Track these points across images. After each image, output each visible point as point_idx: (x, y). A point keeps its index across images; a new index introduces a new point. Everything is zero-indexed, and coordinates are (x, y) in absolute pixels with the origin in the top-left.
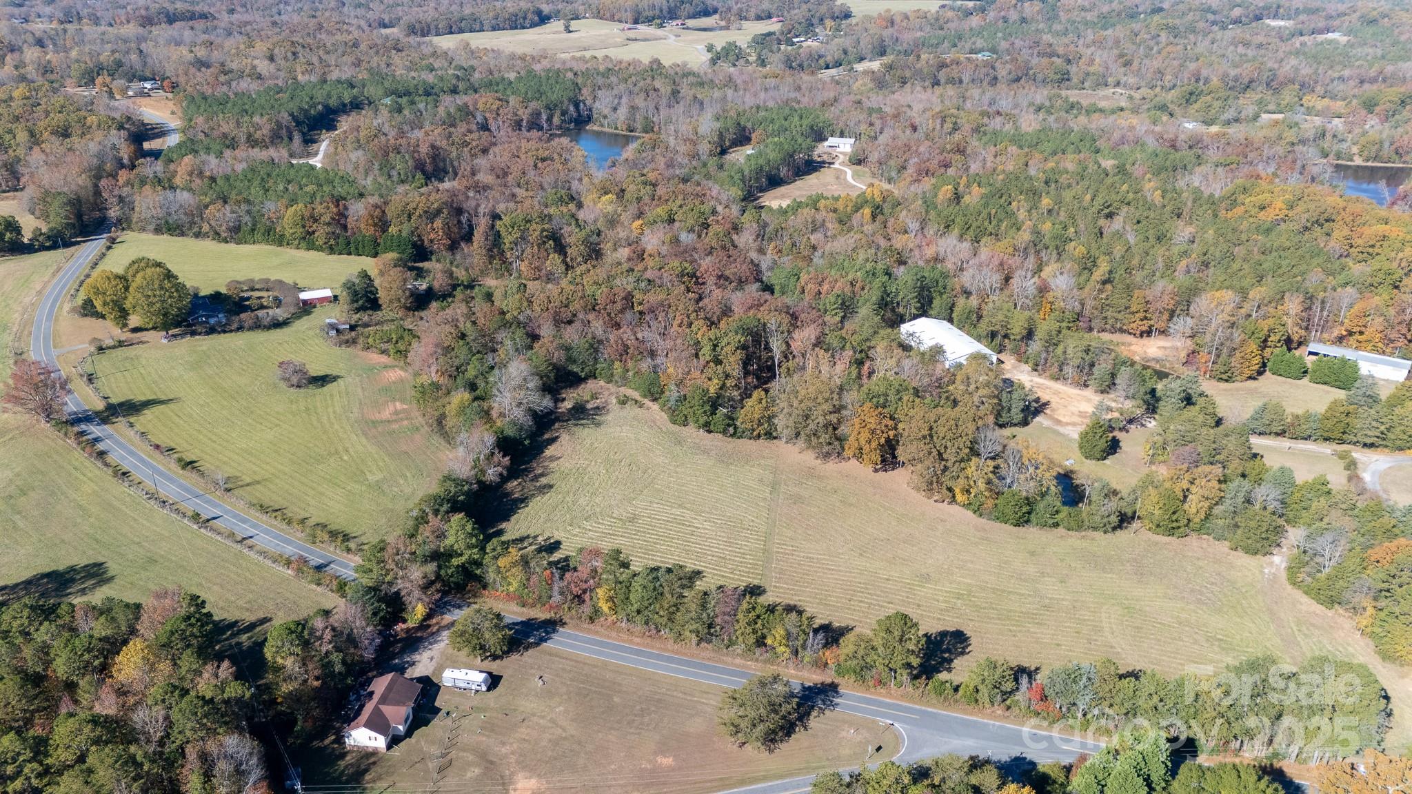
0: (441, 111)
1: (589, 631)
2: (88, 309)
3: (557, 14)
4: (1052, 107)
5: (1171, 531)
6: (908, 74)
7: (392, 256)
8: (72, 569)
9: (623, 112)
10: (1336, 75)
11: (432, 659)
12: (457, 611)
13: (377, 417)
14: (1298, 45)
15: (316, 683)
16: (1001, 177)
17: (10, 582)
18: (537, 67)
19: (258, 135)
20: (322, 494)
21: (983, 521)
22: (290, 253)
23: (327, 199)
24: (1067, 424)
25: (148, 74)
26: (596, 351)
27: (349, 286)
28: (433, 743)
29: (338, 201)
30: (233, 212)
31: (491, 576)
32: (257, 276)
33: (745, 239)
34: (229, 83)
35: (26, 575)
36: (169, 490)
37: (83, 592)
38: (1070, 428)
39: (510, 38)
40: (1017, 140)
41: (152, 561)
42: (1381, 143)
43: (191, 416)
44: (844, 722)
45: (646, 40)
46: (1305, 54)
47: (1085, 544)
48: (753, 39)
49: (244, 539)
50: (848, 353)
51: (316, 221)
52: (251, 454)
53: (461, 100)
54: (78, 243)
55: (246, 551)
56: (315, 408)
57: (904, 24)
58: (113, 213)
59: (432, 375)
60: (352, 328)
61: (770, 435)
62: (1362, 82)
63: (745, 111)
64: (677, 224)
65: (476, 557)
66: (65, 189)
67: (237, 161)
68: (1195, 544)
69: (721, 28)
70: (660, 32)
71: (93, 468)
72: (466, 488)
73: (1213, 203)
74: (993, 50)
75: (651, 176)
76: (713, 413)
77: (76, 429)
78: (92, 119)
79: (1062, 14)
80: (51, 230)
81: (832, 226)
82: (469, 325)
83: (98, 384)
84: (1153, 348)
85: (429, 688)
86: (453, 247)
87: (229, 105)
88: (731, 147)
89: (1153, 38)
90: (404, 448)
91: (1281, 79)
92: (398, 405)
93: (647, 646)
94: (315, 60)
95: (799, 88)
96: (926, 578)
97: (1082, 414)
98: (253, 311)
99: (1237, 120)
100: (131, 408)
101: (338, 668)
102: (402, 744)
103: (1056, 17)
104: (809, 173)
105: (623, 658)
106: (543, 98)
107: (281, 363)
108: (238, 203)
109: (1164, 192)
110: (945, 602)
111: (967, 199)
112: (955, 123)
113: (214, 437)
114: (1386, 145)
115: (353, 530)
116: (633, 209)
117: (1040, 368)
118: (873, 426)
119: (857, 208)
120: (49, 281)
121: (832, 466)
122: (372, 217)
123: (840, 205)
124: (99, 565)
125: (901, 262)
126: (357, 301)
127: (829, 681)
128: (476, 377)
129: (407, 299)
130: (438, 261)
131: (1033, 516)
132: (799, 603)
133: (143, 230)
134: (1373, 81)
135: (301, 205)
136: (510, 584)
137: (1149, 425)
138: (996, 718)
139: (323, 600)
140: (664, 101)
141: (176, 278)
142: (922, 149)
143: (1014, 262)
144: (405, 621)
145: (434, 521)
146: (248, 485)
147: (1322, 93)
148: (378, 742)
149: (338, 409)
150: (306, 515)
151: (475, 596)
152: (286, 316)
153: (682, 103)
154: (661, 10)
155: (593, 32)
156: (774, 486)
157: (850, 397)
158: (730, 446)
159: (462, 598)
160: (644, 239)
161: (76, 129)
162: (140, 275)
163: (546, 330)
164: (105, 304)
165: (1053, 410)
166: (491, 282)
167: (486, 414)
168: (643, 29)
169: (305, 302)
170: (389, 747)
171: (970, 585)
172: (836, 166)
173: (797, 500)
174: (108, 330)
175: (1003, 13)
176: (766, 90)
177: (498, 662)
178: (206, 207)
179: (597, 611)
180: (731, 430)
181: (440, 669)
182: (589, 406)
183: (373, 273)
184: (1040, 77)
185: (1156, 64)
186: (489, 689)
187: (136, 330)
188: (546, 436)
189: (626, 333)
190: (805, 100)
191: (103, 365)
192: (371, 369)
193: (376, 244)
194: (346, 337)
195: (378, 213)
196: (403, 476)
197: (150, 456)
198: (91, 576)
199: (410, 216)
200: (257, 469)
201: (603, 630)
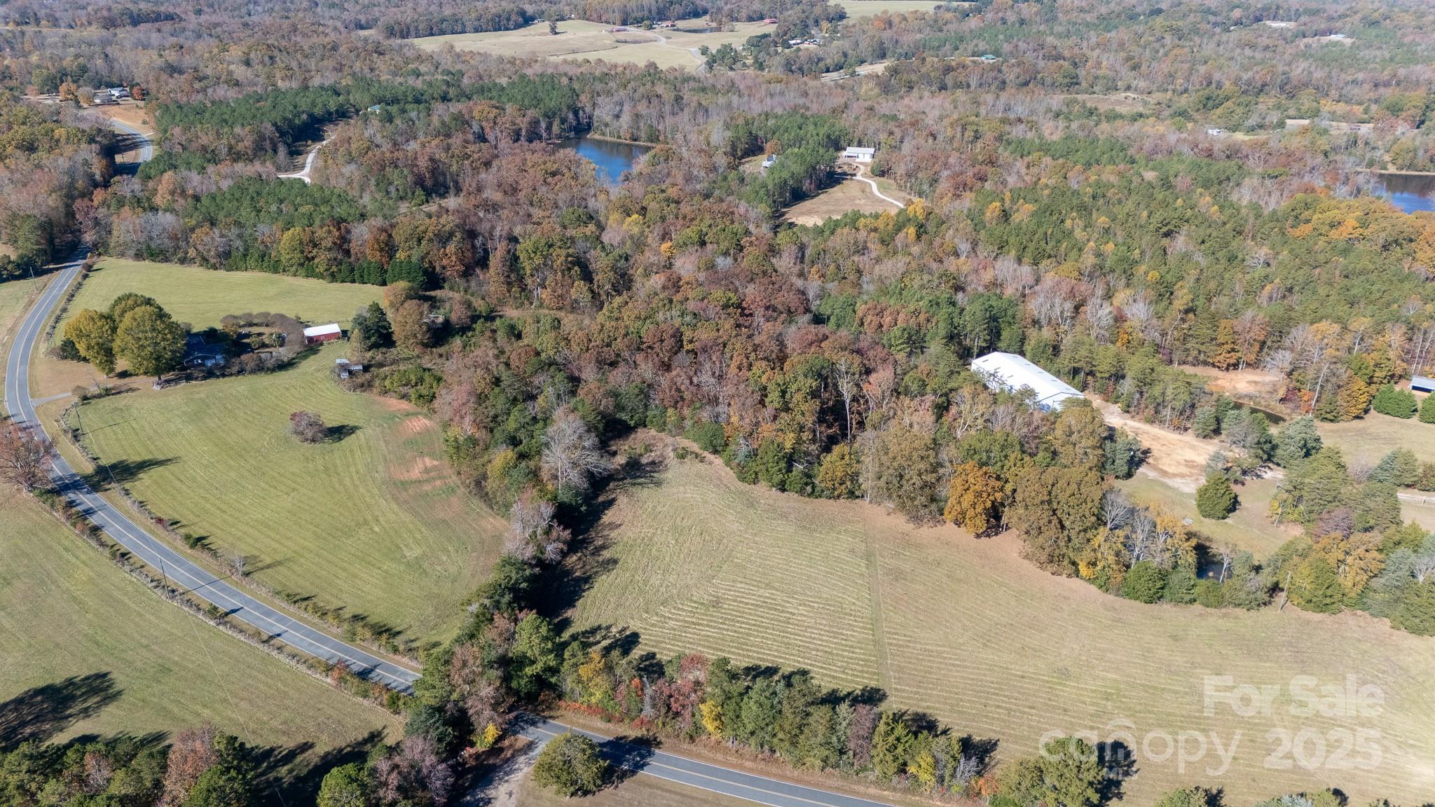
0: (435, 120)
1: (690, 753)
2: (68, 351)
3: (541, 15)
4: (1070, 113)
5: (1323, 608)
6: (914, 77)
7: (402, 285)
8: (70, 682)
9: (626, 119)
10: (1350, 78)
11: (510, 794)
12: (531, 729)
13: (405, 476)
14: (1302, 47)
16: (1047, 192)
18: (529, 72)
19: (240, 147)
20: (355, 576)
21: (1110, 597)
22: (287, 281)
23: (327, 222)
24: (1175, 475)
25: (115, 80)
26: (647, 397)
27: (360, 321)
29: (339, 223)
30: (222, 236)
31: (569, 684)
32: (256, 309)
33: (785, 262)
34: (204, 90)
35: (16, 691)
36: (178, 576)
37: (86, 713)
38: (1179, 480)
39: (494, 41)
40: (1045, 148)
41: (164, 670)
42: (1415, 150)
43: (194, 480)
45: (635, 42)
46: (1311, 56)
47: (1224, 624)
48: (748, 42)
49: (271, 637)
50: (930, 398)
51: (315, 246)
52: (267, 526)
53: (455, 107)
54: (51, 271)
55: (275, 653)
56: (335, 467)
57: (903, 26)
58: (89, 237)
59: (467, 428)
60: (366, 369)
61: (852, 495)
62: (1376, 86)
63: (754, 118)
64: (709, 247)
65: (552, 663)
66: (36, 212)
67: (221, 178)
68: (1353, 623)
69: (712, 30)
70: (649, 34)
71: (86, 547)
72: (528, 572)
73: (1278, 220)
74: (997, 53)
75: (672, 192)
76: (789, 470)
77: (64, 498)
78: (60, 132)
79: (1060, 15)
80: (21, 257)
81: (875, 249)
82: (502, 367)
83: (85, 441)
84: (1241, 383)
86: (467, 273)
87: (207, 115)
88: (745, 156)
89: (1158, 40)
90: (441, 515)
91: (1295, 83)
92: (428, 462)
93: (761, 772)
94: (294, 64)
95: (806, 94)
96: (1065, 674)
97: (1190, 464)
98: (252, 351)
99: (1261, 127)
100: (123, 472)
103: (1055, 18)
104: (832, 185)
106: (541, 106)
107: (294, 415)
108: (228, 225)
109: (1222, 207)
110: (1093, 704)
111: (1016, 218)
112: (976, 131)
113: (222, 506)
114: (1421, 152)
115: (396, 623)
116: (658, 230)
117: (1132, 409)
118: (978, 488)
119: (899, 228)
120: (21, 317)
121: (927, 532)
122: (377, 241)
123: (880, 224)
124: (101, 676)
125: (959, 288)
126: (369, 338)
128: (517, 430)
129: (424, 334)
130: (451, 289)
131: (1166, 590)
132: (928, 711)
133: (122, 255)
134: (1387, 84)
135: (298, 229)
136: (591, 695)
137: (1265, 476)
139: (372, 718)
140: (667, 108)
141: (169, 317)
142: (951, 160)
143: (1084, 287)
144: (472, 744)
145: (499, 623)
146: (268, 567)
147: (1336, 97)
149: (362, 468)
150: (341, 604)
151: (549, 708)
152: (291, 356)
153: (686, 110)
154: (650, 11)
155: (581, 34)
156: (869, 557)
157: (948, 454)
158: (809, 508)
159: (534, 711)
160: (678, 263)
161: (44, 144)
162: (128, 315)
163: (589, 374)
164: (89, 348)
165: (1156, 459)
166: (512, 313)
167: (535, 474)
168: (633, 31)
169: (311, 339)
171: (1117, 681)
172: (859, 177)
173: (898, 575)
174: (92, 376)
175: (1000, 15)
176: (772, 95)
177: (589, 797)
178: (193, 230)
179: (698, 729)
180: (809, 489)
182: (644, 460)
183: (384, 305)
184: (1048, 81)
185: (1165, 67)
187: (124, 375)
188: (601, 499)
189: (678, 375)
190: (815, 107)
191: (90, 418)
192: (392, 417)
193: (383, 271)
194: (360, 380)
195: (383, 237)
196: (445, 551)
197: (151, 532)
198: (93, 691)
199: (419, 241)
200: (277, 546)
201: (705, 752)
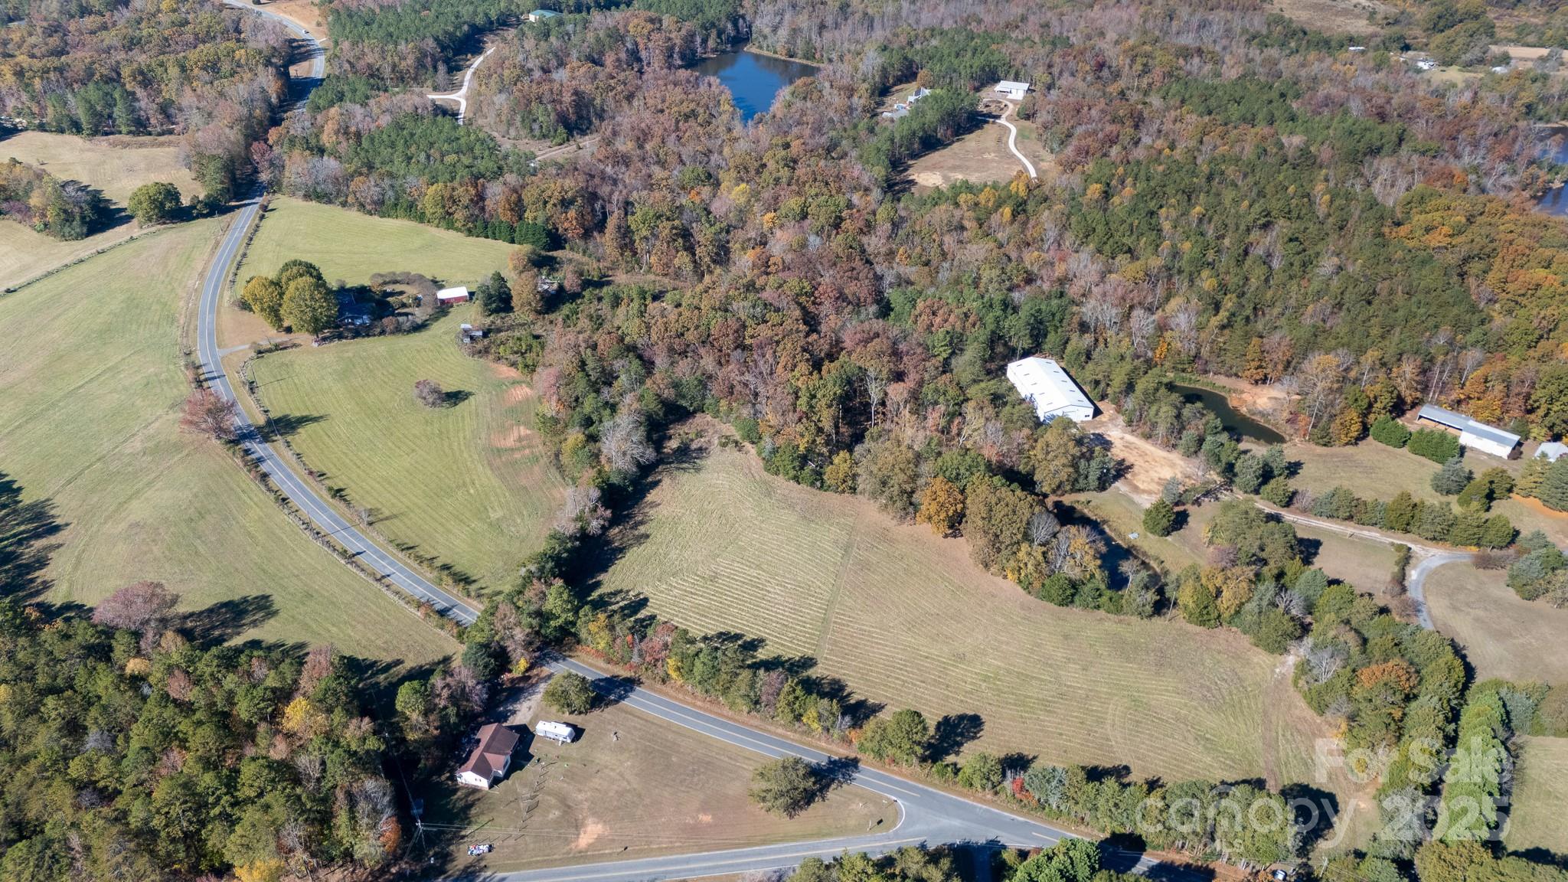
0: (590, 36)
1: (660, 692)
2: (245, 305)
5: (1202, 623)
7: (526, 247)
8: (245, 600)
9: (783, 33)
11: (530, 709)
12: (554, 664)
13: (502, 444)
15: (436, 732)
17: (197, 609)
19: (403, 65)
20: (449, 531)
21: (1031, 597)
22: (430, 232)
23: (466, 179)
24: (1144, 491)
26: (705, 387)
27: (484, 288)
28: (525, 785)
29: (477, 179)
30: (377, 185)
31: (583, 634)
32: (399, 270)
35: (209, 603)
36: (322, 521)
37: (254, 624)
38: (1145, 496)
41: (309, 596)
43: (339, 436)
44: (856, 795)
47: (1120, 628)
49: (383, 577)
50: (941, 408)
51: (455, 202)
52: (390, 483)
53: (611, 21)
54: (232, 209)
55: (384, 589)
56: (448, 431)
58: (264, 177)
59: (553, 405)
60: (485, 335)
61: (853, 490)
63: (917, 36)
64: (808, 222)
65: (571, 619)
66: (220, 150)
67: (382, 111)
68: (1222, 636)
71: (258, 491)
72: (570, 545)
75: (794, 149)
76: (802, 468)
77: (243, 447)
78: (239, 52)
80: (208, 196)
81: (970, 227)
82: (589, 351)
83: (260, 392)
84: (1263, 398)
85: (525, 734)
86: (587, 235)
88: (895, 85)
90: (524, 482)
92: (523, 431)
93: (706, 710)
96: (961, 658)
98: (393, 311)
99: (1481, 61)
100: (287, 425)
101: (453, 720)
102: (502, 785)
104: (970, 131)
105: (684, 721)
106: (700, 16)
107: (418, 383)
108: (382, 174)
110: (972, 683)
111: (1115, 200)
113: (359, 463)
115: (473, 573)
117: (1133, 424)
118: (941, 500)
119: (999, 205)
120: (209, 261)
121: (906, 529)
122: (508, 201)
123: (983, 197)
124: (266, 597)
125: (1029, 282)
126: (490, 304)
127: (852, 755)
128: (592, 413)
129: (538, 302)
130: (572, 249)
131: (1077, 598)
133: (293, 194)
135: (441, 184)
136: (598, 643)
137: (1224, 498)
138: (984, 801)
139: (446, 646)
140: (831, 21)
144: (510, 671)
145: (538, 586)
146: (387, 519)
148: (483, 783)
149: (468, 434)
150: (436, 554)
151: (570, 650)
153: (851, 21)
156: (847, 549)
157: (926, 468)
158: (816, 500)
159: (557, 651)
160: (773, 240)
161: (226, 66)
162: (292, 285)
163: (661, 361)
165: (1134, 475)
166: (621, 278)
167: (596, 456)
169: (443, 301)
170: (491, 786)
171: (999, 667)
172: (1002, 121)
177: (582, 716)
178: (352, 176)
179: (667, 675)
180: (818, 484)
181: (536, 719)
182: (694, 446)
186: (573, 741)
187: (289, 330)
189: (732, 371)
191: (263, 372)
192: (500, 384)
193: (512, 229)
194: (479, 346)
195: (514, 197)
196: (521, 514)
197: (305, 481)
198: (260, 608)
199: (545, 203)
200: (394, 501)
201: (671, 692)
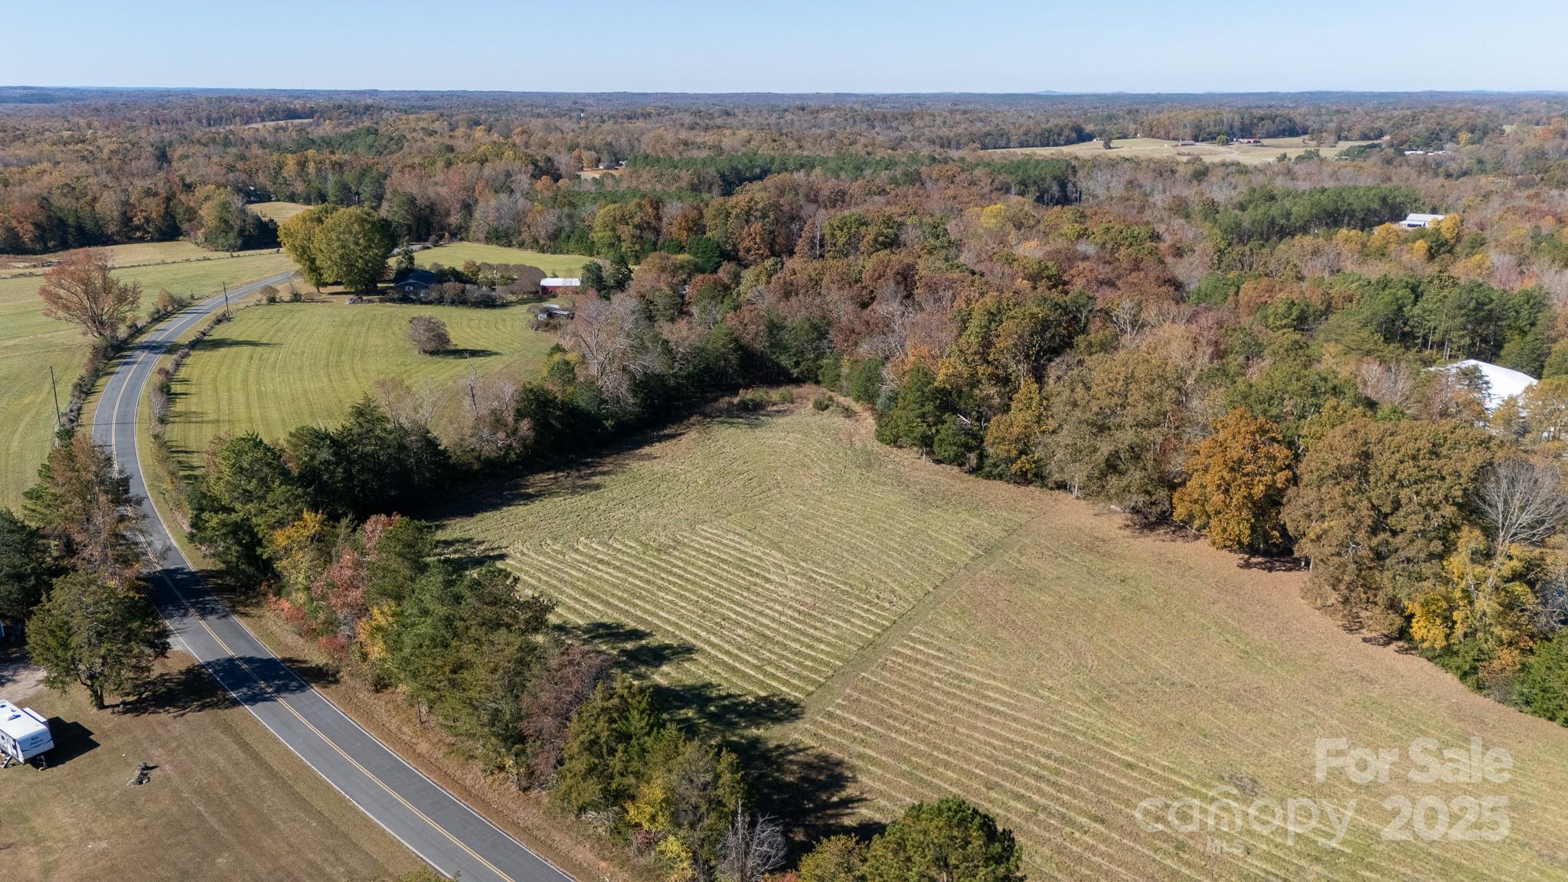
1: (357, 708)
3: (1101, 134)
21: (1485, 703)
27: (591, 269)
30: (554, 216)
58: (454, 219)
69: (1308, 147)
76: (940, 422)
100: (213, 344)
108: (562, 206)
118: (1237, 454)
121: (1149, 544)
122: (685, 216)
135: (616, 205)
151: (259, 604)
152: (510, 298)
154: (1231, 127)
156: (992, 549)
157: (1207, 400)
168: (1202, 146)
174: (300, 285)
182: (770, 407)
191: (252, 313)
193: (681, 248)
195: (694, 214)
200: (240, 411)
201: (378, 711)
